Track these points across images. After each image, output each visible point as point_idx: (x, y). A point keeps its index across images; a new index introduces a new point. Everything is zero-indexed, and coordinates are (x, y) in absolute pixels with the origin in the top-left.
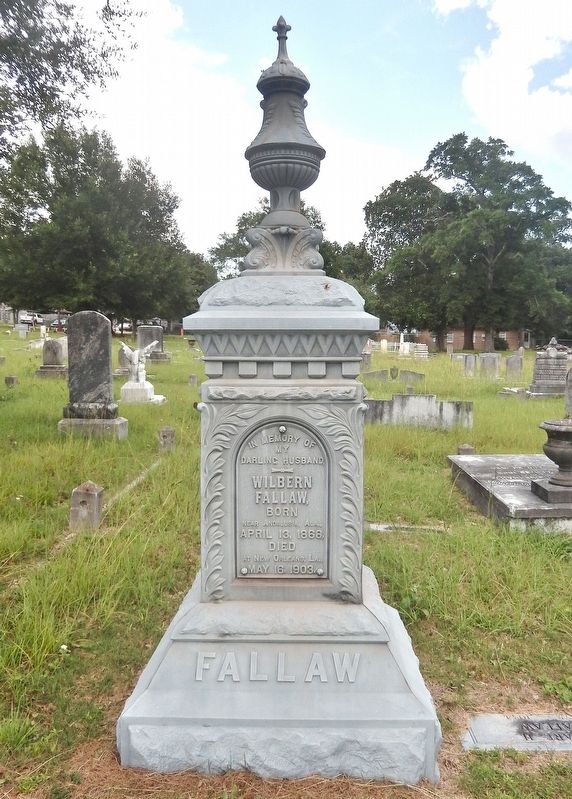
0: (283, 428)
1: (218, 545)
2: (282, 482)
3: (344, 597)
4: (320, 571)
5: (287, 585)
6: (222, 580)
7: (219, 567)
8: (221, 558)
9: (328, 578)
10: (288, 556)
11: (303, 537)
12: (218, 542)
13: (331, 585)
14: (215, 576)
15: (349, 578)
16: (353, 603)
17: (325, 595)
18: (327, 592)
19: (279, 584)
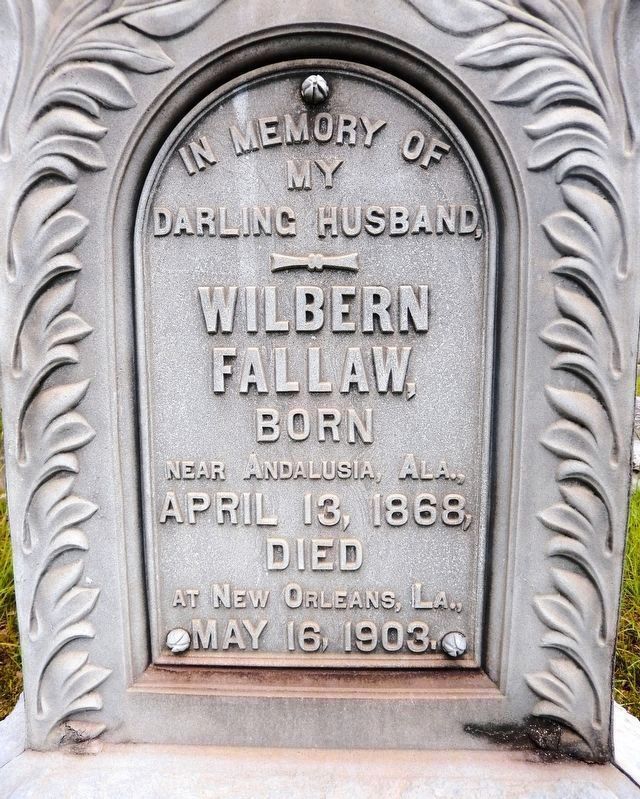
0: (315, 82)
1: (73, 549)
2: (315, 308)
3: (542, 735)
4: (456, 644)
5: (335, 691)
6: (97, 674)
7: (83, 629)
8: (86, 597)
9: (483, 668)
10: (339, 586)
11: (395, 518)
12: (74, 538)
13: (494, 694)
14: (71, 661)
15: (566, 669)
16: (577, 757)
17: (474, 730)
18: (481, 719)
19: (303, 690)
